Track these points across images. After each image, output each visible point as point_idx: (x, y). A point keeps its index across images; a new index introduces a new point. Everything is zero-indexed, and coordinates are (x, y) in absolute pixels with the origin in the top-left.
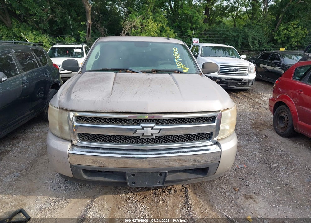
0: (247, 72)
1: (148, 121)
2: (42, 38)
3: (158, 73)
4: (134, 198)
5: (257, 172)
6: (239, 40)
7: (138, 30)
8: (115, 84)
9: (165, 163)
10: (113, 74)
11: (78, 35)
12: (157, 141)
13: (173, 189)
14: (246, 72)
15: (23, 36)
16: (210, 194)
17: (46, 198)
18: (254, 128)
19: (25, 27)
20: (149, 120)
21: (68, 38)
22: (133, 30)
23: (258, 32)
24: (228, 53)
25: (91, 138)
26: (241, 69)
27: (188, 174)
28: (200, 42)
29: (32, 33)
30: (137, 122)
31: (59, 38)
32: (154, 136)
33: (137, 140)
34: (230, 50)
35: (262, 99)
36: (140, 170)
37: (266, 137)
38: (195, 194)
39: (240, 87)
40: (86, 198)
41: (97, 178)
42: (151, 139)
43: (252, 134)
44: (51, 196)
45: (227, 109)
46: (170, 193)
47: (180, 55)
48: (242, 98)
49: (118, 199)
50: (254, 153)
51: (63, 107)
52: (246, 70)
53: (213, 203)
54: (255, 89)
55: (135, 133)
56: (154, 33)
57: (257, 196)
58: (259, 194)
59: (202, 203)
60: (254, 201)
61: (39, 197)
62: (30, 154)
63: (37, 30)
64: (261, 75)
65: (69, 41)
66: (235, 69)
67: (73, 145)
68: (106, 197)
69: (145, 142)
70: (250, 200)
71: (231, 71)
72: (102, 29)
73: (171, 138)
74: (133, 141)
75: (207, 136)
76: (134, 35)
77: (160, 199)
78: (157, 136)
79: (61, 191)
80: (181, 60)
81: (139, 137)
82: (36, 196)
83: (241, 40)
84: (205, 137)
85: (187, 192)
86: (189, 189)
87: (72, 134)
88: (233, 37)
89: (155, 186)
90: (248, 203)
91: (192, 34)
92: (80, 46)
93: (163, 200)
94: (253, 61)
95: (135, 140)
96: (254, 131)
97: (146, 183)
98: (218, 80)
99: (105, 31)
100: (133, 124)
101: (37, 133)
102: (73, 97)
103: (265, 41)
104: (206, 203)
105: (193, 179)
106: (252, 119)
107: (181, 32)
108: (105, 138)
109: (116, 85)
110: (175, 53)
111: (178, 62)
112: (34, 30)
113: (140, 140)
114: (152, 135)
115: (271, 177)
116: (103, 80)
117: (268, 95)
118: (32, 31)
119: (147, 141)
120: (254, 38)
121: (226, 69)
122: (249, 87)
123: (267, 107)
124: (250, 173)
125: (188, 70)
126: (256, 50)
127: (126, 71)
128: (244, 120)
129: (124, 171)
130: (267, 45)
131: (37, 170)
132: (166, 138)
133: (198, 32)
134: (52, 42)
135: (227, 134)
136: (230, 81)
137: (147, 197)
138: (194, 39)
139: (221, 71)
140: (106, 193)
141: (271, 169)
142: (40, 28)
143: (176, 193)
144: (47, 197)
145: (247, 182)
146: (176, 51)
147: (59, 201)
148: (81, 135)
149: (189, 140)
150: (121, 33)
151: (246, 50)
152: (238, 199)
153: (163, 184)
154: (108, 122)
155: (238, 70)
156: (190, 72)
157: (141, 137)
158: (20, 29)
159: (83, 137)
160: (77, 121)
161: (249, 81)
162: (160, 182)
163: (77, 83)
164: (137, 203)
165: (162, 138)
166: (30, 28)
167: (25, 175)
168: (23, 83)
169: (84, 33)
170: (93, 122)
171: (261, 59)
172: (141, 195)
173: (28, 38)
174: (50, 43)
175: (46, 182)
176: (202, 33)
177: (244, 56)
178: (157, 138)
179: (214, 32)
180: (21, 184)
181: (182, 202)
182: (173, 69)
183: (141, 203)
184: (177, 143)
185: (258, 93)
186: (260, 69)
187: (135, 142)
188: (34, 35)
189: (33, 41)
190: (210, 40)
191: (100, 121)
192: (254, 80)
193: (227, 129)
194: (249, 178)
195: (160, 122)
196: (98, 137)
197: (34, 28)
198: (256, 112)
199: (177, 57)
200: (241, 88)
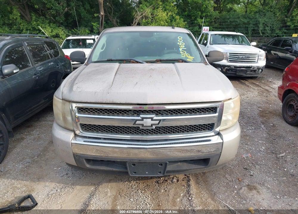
0: (257, 59)
1: (147, 112)
2: (58, 31)
3: (162, 63)
4: (136, 186)
5: (263, 162)
6: (250, 27)
7: (148, 19)
8: (117, 74)
9: (169, 153)
10: (117, 65)
11: (92, 27)
12: (157, 132)
13: (175, 178)
14: (255, 60)
15: (41, 29)
16: (213, 183)
17: (53, 185)
18: (262, 116)
19: (43, 21)
20: (149, 111)
21: (82, 29)
22: (144, 20)
23: (270, 18)
24: (237, 40)
25: (92, 129)
26: (250, 57)
27: (189, 164)
28: (210, 30)
29: (49, 26)
30: (137, 112)
31: (74, 30)
32: (154, 127)
33: (137, 130)
34: (240, 38)
35: (272, 86)
36: (140, 160)
37: (274, 126)
38: (197, 183)
39: (249, 74)
40: (91, 185)
41: (99, 167)
42: (151, 130)
43: (259, 122)
44: (59, 182)
45: (229, 99)
46: (172, 182)
47: (184, 44)
48: (250, 85)
49: (121, 187)
50: (260, 142)
51: (66, 98)
52: (256, 58)
53: (215, 193)
54: (265, 76)
55: (135, 124)
56: (164, 23)
57: (261, 187)
58: (263, 185)
59: (203, 193)
60: (258, 192)
61: (47, 184)
62: (42, 142)
63: (54, 23)
64: (272, 62)
65: (84, 32)
66: (244, 57)
67: (76, 135)
68: (109, 185)
69: (145, 133)
70: (253, 191)
71: (240, 58)
72: (115, 20)
73: (171, 129)
74: (133, 131)
75: (209, 127)
76: (145, 25)
77: (162, 188)
78: (157, 127)
79: (68, 177)
80: (186, 49)
81: (139, 127)
82: (44, 182)
83: (252, 27)
84: (206, 128)
85: (189, 181)
86: (191, 179)
87: (75, 125)
88: (244, 24)
89: (155, 175)
90: (251, 194)
91: (202, 23)
92: (93, 37)
93: (165, 189)
94: (263, 47)
95: (135, 130)
96: (261, 120)
97: (147, 173)
98: (227, 68)
99: (117, 22)
100: (133, 115)
101: (50, 121)
102: (75, 88)
103: (277, 27)
104: (208, 192)
105: (194, 169)
106: (260, 107)
107: (191, 21)
108: (106, 128)
109: (118, 76)
110: (180, 42)
111: (182, 51)
112: (52, 23)
113: (140, 130)
114: (152, 126)
115: (277, 168)
116: (106, 71)
117: (278, 83)
118: (49, 24)
119: (147, 132)
120: (266, 25)
121: (234, 57)
122: (259, 74)
123: (277, 95)
124: (255, 163)
125: (192, 59)
126: (268, 36)
127: (130, 62)
128: (252, 108)
129: (124, 161)
130: (278, 31)
131: (48, 156)
132: (167, 129)
133: (208, 20)
134: (68, 34)
135: (230, 124)
136: (239, 69)
137: (149, 186)
138: (204, 28)
139: (230, 59)
140: (110, 181)
141: (278, 158)
142: (56, 21)
143: (179, 182)
144: (55, 183)
145: (252, 172)
146: (181, 40)
147: (65, 187)
148: (83, 126)
149: (189, 130)
150: (133, 23)
151: (257, 36)
152: (241, 189)
153: (164, 174)
154: (108, 113)
155: (247, 57)
156: (194, 61)
157: (141, 127)
158: (38, 22)
159: (85, 127)
160: (79, 112)
161: (259, 68)
162: (160, 172)
163: (80, 75)
164: (139, 191)
165: (162, 129)
166: (47, 21)
167: (37, 162)
168: (35, 74)
169: (97, 24)
170: (94, 112)
171: (272, 46)
172: (143, 183)
173: (46, 31)
174: (66, 35)
175: (55, 168)
176: (212, 21)
177: (254, 43)
178: (157, 129)
179: (224, 19)
180: (32, 170)
181: (184, 191)
182: (177, 58)
183: (143, 192)
184: (177, 133)
185: (268, 81)
186: (271, 56)
187: (135, 133)
188: (51, 28)
189: (51, 34)
190: (220, 28)
191: (101, 112)
192: (264, 67)
193: (230, 120)
194: (254, 167)
195: (160, 113)
196: (99, 128)
197: (52, 21)
198: (265, 100)
199: (182, 47)
200: (250, 76)
